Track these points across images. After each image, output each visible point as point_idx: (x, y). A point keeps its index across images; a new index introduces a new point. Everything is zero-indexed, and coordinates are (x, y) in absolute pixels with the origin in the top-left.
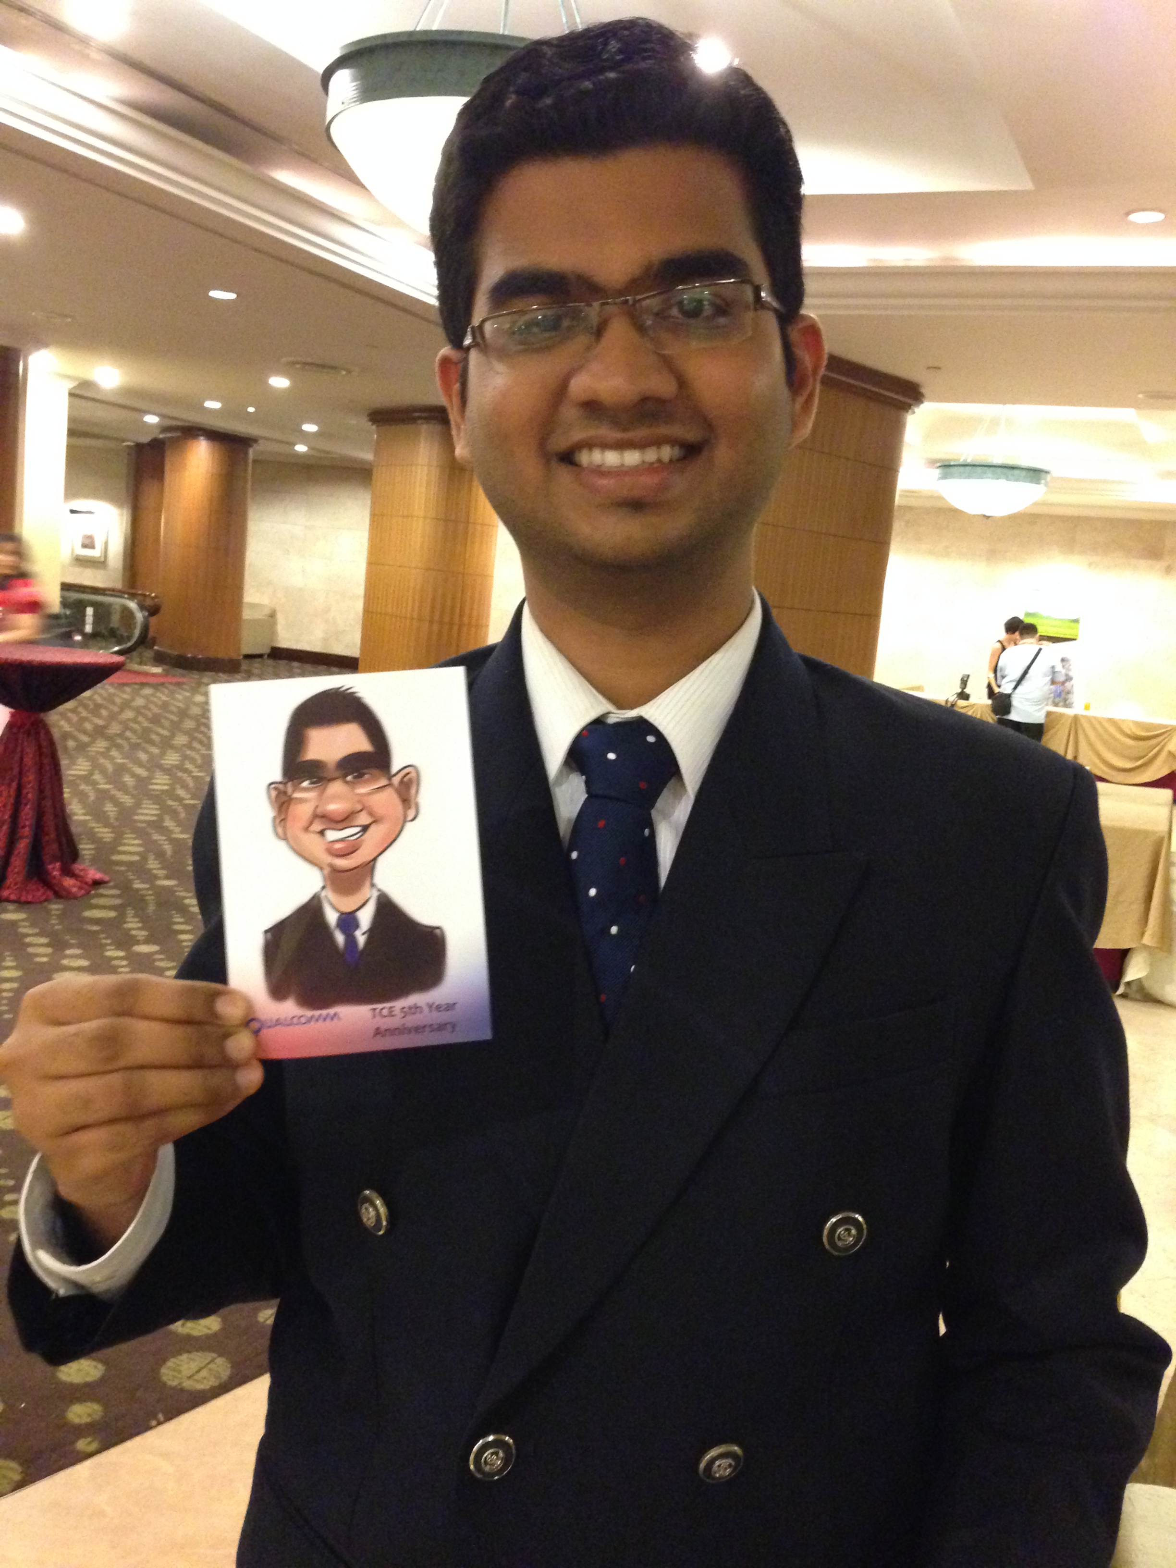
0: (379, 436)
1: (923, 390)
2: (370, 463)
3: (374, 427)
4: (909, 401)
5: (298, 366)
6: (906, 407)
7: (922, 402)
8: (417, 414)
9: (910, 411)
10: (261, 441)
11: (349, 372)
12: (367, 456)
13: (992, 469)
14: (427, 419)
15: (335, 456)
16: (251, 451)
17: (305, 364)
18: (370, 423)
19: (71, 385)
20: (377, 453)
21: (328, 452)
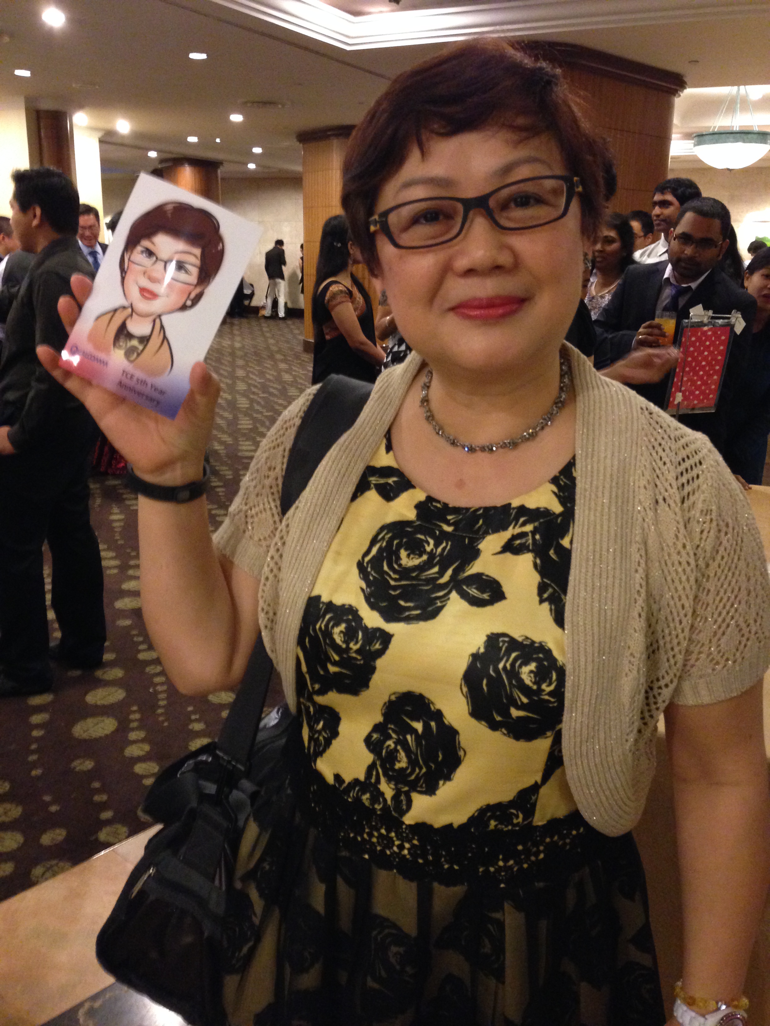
0: (305, 151)
1: (686, 79)
2: (299, 173)
3: (301, 145)
4: (678, 88)
5: (249, 105)
6: (674, 92)
7: (685, 88)
8: (329, 133)
9: (677, 95)
10: (225, 164)
11: (283, 106)
12: (299, 168)
13: (733, 135)
14: (337, 136)
15: (274, 170)
16: (219, 171)
17: (253, 102)
18: (298, 143)
19: (100, 134)
20: (304, 164)
21: (269, 167)
